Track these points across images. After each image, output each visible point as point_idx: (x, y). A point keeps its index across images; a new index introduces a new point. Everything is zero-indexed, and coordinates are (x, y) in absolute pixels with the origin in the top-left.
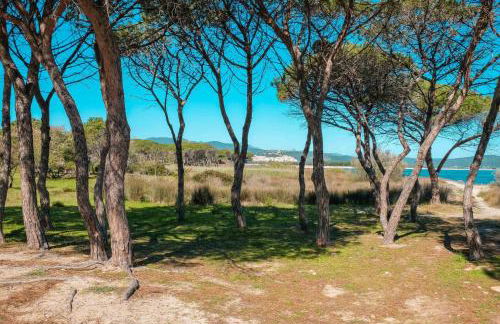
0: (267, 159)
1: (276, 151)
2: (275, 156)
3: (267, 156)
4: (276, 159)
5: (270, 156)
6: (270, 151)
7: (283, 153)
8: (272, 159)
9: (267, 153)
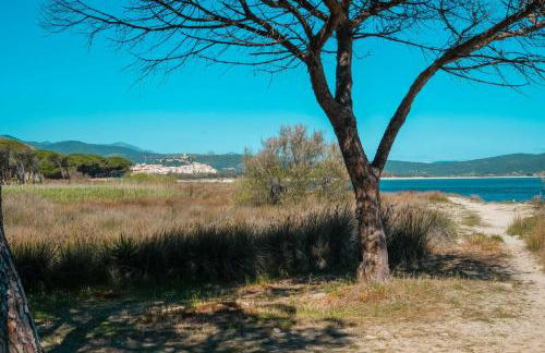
0: (164, 170)
1: (179, 156)
2: (177, 164)
3: (165, 164)
4: (181, 170)
5: (170, 164)
6: (171, 156)
7: (192, 159)
8: (173, 169)
9: (164, 160)
